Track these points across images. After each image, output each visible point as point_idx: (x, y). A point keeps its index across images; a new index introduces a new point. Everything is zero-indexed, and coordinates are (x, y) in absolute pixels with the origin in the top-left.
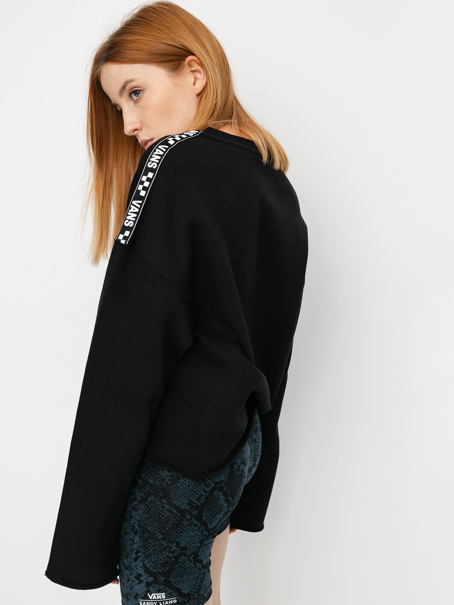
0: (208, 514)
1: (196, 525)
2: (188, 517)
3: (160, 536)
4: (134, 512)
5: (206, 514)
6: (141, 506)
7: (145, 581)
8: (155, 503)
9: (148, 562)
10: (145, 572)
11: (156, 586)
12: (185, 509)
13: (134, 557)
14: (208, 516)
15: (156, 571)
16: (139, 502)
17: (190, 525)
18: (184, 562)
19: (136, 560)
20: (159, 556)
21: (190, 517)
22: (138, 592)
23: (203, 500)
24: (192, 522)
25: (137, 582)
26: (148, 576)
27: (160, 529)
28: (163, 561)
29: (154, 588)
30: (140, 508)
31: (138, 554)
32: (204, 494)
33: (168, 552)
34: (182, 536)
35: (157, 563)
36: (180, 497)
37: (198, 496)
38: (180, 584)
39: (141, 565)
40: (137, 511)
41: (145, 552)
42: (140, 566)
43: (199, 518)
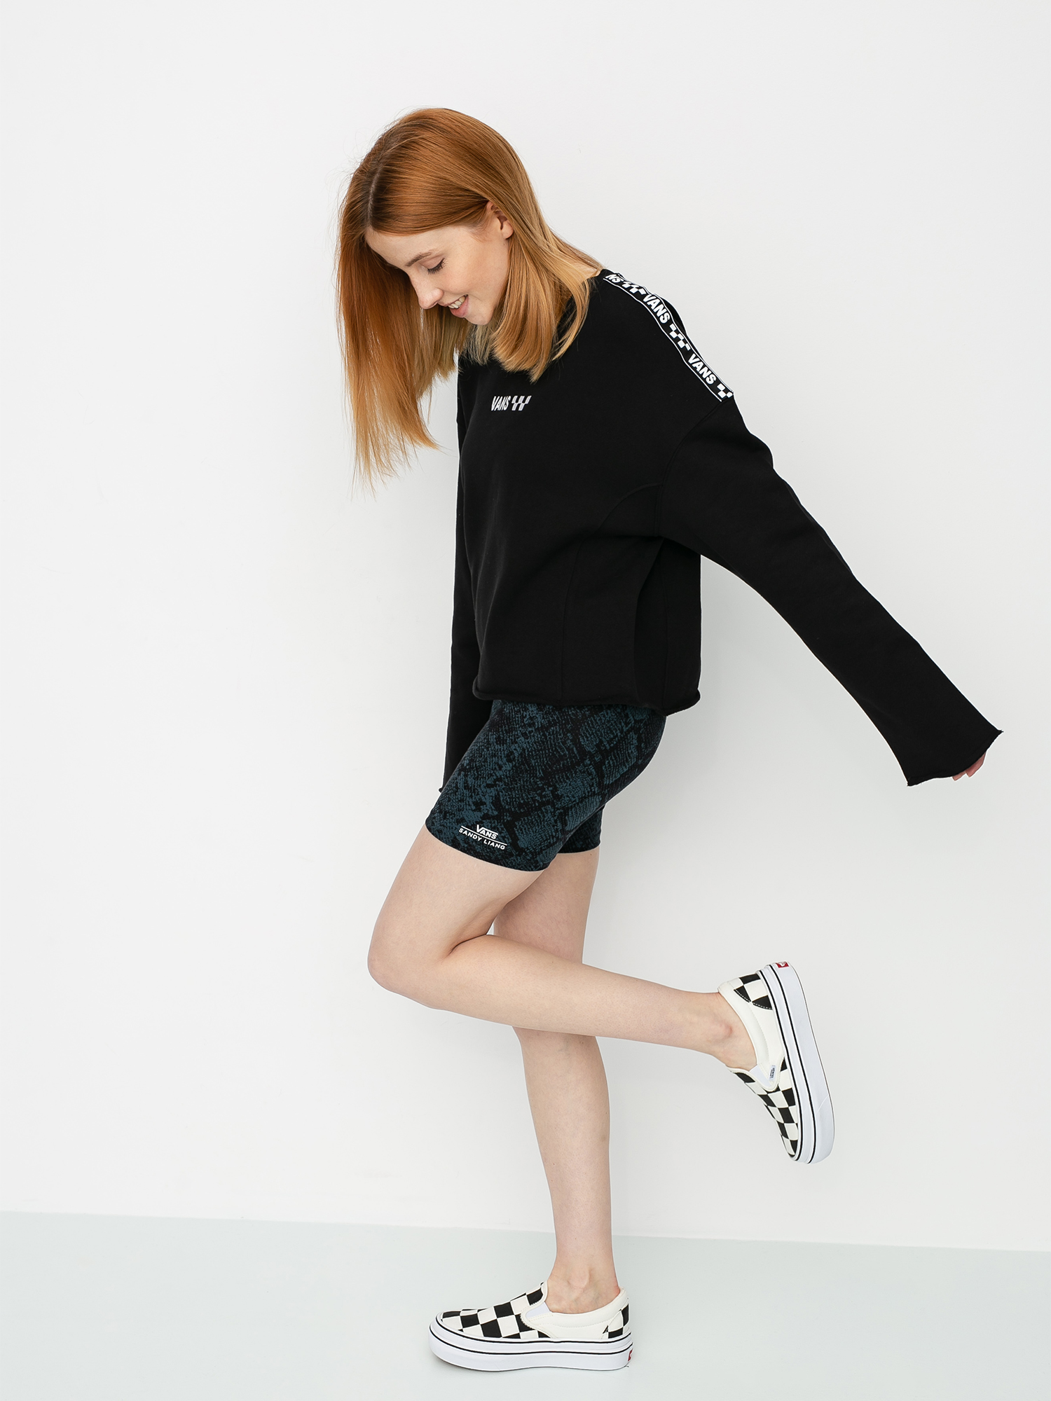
0: (611, 763)
1: (590, 774)
2: (588, 762)
3: (540, 773)
4: (522, 738)
5: (609, 763)
6: (536, 735)
7: (486, 812)
8: (557, 736)
9: (506, 795)
10: (492, 803)
11: (494, 822)
12: (589, 752)
13: (489, 782)
14: (610, 765)
15: (507, 807)
16: (535, 730)
17: (584, 772)
18: (547, 813)
19: (489, 786)
20: (524, 795)
21: (589, 762)
22: (466, 818)
23: (615, 743)
24: (587, 769)
25: (474, 808)
26: (493, 808)
27: (545, 766)
28: (524, 801)
29: (491, 822)
30: (534, 736)
31: (497, 783)
32: (619, 734)
33: (537, 794)
34: (566, 782)
35: (515, 801)
36: (590, 735)
37: (612, 736)
38: (522, 833)
39: (493, 793)
40: (527, 739)
41: (508, 784)
42: (491, 794)
43: (598, 767)
